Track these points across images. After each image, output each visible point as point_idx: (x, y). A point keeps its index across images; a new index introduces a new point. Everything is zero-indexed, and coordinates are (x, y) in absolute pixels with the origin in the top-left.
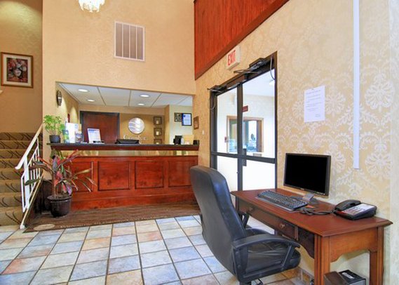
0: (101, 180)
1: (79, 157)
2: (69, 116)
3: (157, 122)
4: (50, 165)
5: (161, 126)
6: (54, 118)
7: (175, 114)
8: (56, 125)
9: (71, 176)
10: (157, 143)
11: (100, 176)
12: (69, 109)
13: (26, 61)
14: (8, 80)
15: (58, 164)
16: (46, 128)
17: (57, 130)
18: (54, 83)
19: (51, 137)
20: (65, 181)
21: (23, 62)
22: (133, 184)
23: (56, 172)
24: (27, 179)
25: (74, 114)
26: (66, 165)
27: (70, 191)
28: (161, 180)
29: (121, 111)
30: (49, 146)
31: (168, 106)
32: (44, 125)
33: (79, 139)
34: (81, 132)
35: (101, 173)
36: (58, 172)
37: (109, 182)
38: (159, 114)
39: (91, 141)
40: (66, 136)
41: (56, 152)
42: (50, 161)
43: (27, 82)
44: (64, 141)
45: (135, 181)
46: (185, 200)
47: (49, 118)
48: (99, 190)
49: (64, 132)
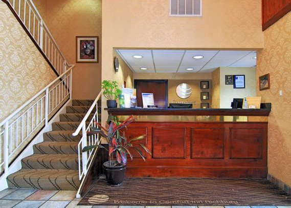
0: (155, 147)
1: (134, 122)
2: (125, 83)
3: (204, 87)
4: (106, 131)
5: (208, 90)
6: (111, 82)
7: (227, 77)
8: (113, 89)
9: (125, 143)
10: (204, 108)
11: (154, 143)
12: (125, 77)
13: (93, 41)
14: (81, 58)
15: (113, 130)
16: (104, 93)
17: (114, 95)
18: (112, 49)
19: (108, 102)
20: (120, 149)
21: (91, 42)
22: (189, 152)
23: (111, 139)
24: (84, 144)
25: (129, 81)
26: (122, 130)
27: (125, 161)
28: (222, 150)
29: (169, 78)
30: (107, 112)
31: (219, 69)
32: (103, 91)
33: (133, 104)
34: (135, 97)
35: (155, 139)
36: (114, 139)
37: (164, 150)
38: (206, 79)
39: (145, 106)
40: (121, 101)
41: (112, 117)
42: (106, 127)
43: (94, 58)
44: (120, 105)
45: (191, 149)
46: (250, 176)
47: (107, 83)
48: (152, 157)
49: (120, 96)
